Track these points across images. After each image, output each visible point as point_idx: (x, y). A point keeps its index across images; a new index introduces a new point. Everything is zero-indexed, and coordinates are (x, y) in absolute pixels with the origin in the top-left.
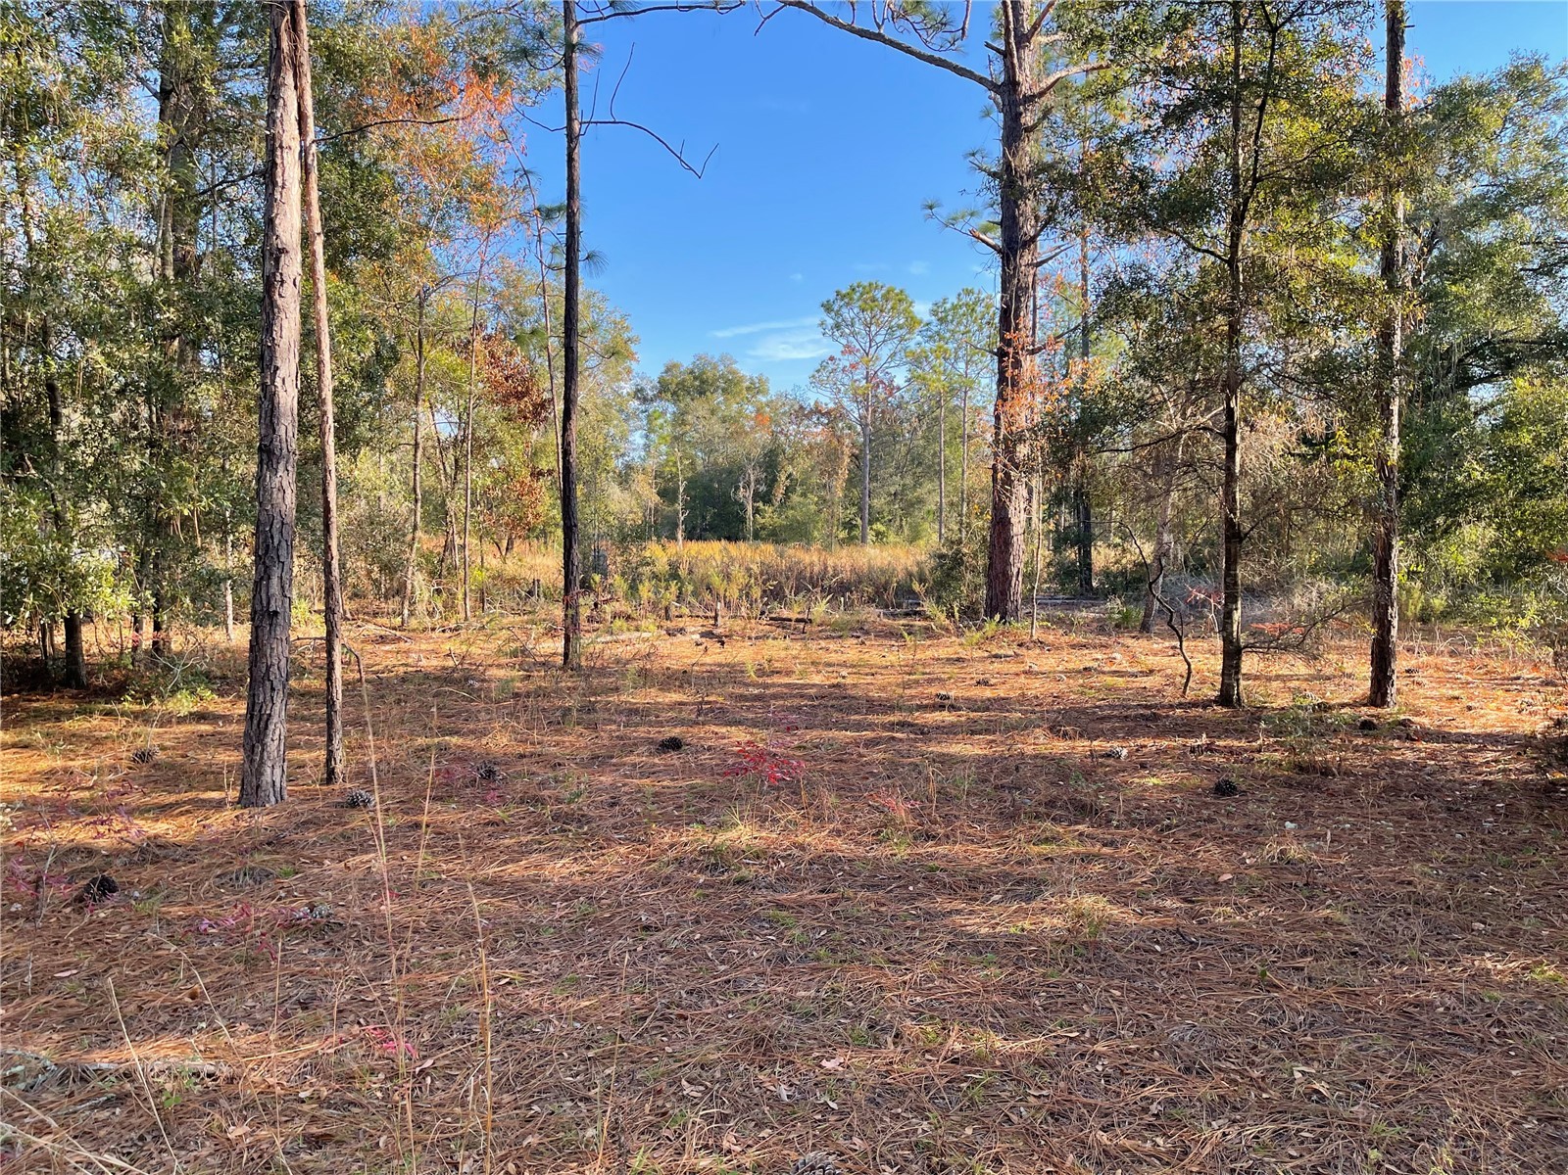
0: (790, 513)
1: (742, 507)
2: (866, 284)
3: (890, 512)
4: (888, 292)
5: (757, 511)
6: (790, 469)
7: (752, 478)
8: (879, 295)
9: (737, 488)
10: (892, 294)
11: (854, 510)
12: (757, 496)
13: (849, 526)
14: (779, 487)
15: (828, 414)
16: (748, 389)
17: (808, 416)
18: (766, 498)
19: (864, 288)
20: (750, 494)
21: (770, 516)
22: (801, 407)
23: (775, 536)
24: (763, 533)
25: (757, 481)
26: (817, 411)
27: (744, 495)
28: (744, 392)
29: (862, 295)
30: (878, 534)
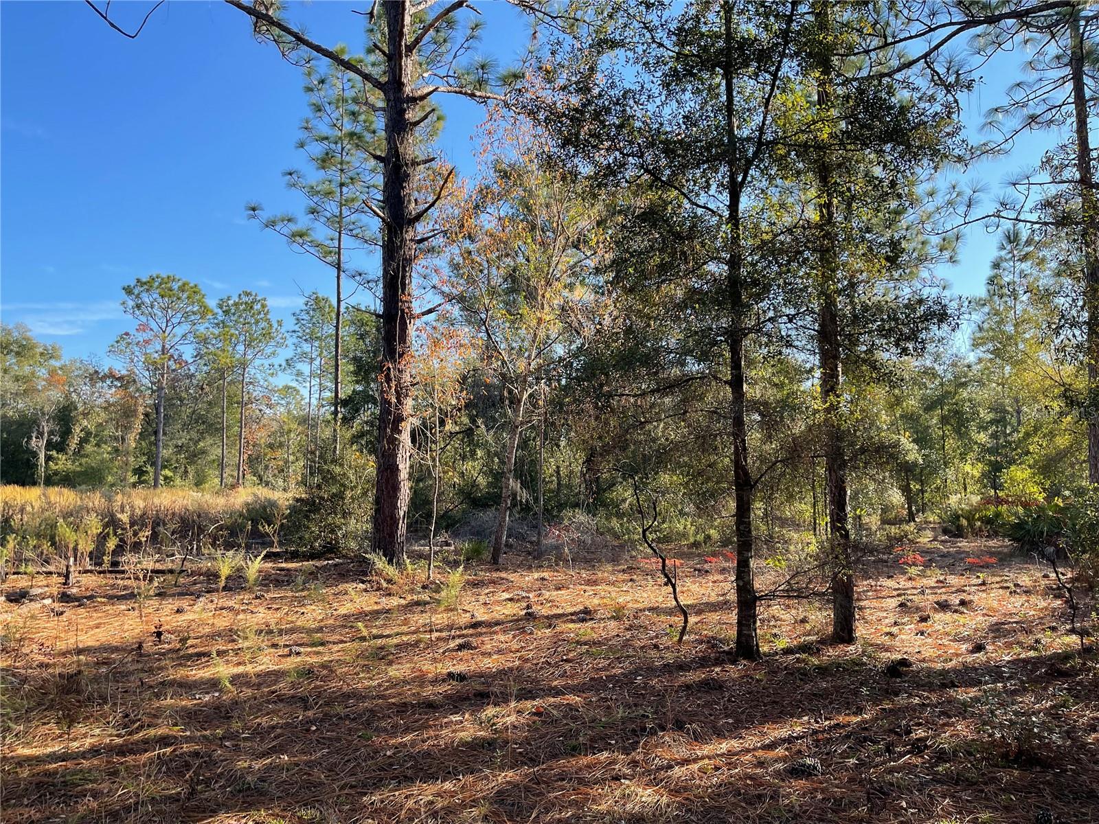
0: (84, 460)
1: (35, 455)
2: (164, 276)
3: (177, 461)
4: (184, 285)
5: (49, 458)
6: (85, 423)
7: (46, 429)
8: (176, 286)
9: (30, 438)
10: (186, 287)
11: (144, 458)
12: (50, 445)
13: (140, 472)
14: (73, 438)
15: (120, 379)
16: (42, 354)
17: (103, 379)
18: (61, 447)
19: (163, 279)
20: (43, 443)
21: (63, 463)
22: (96, 372)
23: (67, 480)
24: (56, 478)
25: (51, 433)
26: (111, 375)
27: (38, 444)
28: (38, 356)
29: (161, 284)
30: (166, 478)
